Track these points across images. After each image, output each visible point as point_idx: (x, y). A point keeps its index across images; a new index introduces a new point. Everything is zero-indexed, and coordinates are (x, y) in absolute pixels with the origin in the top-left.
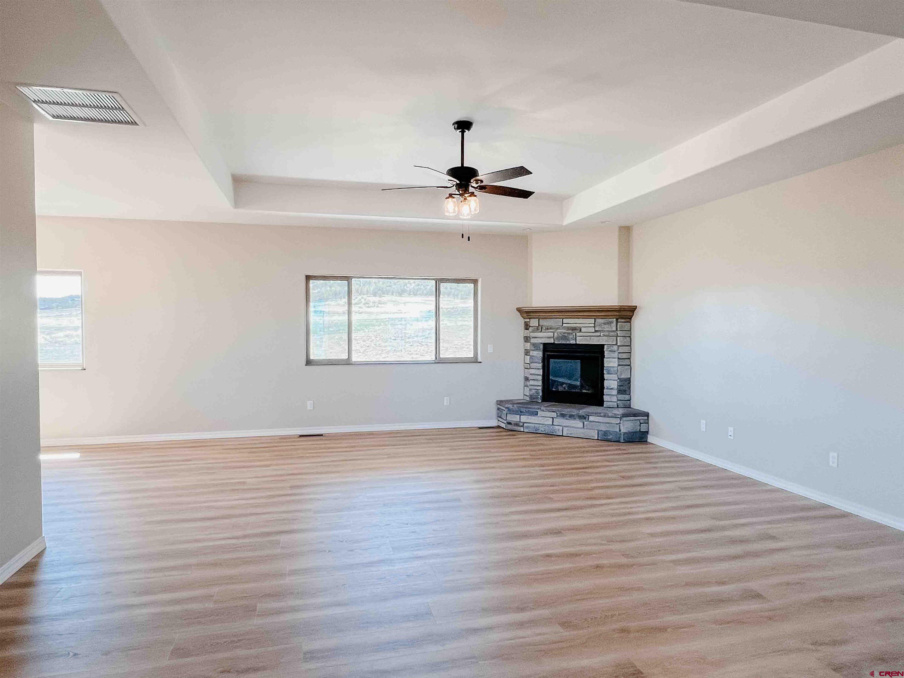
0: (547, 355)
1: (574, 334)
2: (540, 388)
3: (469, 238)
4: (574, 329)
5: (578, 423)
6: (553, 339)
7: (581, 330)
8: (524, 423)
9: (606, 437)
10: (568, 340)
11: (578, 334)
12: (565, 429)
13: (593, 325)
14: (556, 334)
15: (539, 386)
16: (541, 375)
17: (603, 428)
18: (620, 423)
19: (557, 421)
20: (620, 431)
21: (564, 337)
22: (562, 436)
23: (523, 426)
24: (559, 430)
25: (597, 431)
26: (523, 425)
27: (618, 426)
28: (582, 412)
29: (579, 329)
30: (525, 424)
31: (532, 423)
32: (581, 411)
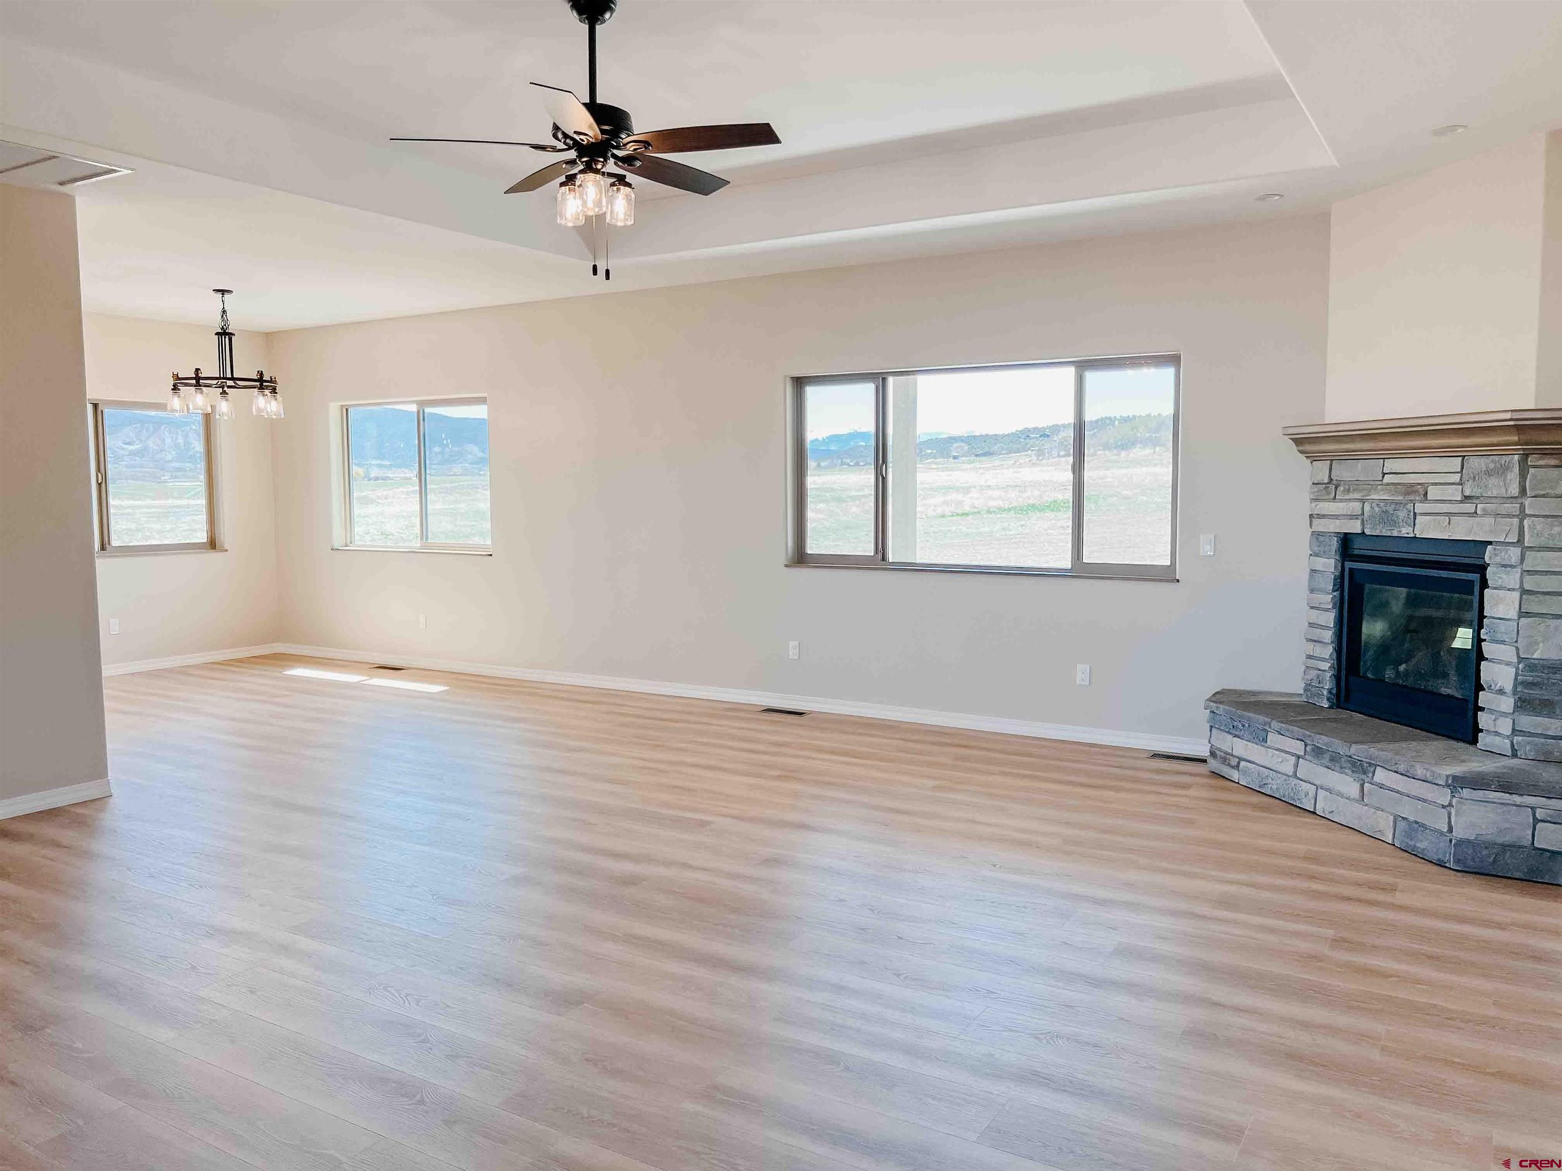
0: (1350, 569)
1: (1410, 506)
2: (1326, 666)
3: (607, 272)
4: (1410, 489)
5: (1348, 784)
6: (1359, 522)
7: (1426, 494)
8: (1241, 759)
9: (1412, 843)
10: (1394, 523)
11: (1420, 508)
12: (1322, 794)
13: (1456, 478)
14: (1367, 507)
15: (1323, 660)
16: (1327, 628)
17: (1408, 811)
18: (1450, 805)
19: (1307, 768)
20: (1450, 830)
21: (1386, 518)
22: (1314, 813)
23: (1237, 767)
24: (1307, 795)
25: (1392, 818)
26: (1239, 763)
27: (1444, 812)
28: (1356, 750)
29: (1422, 491)
30: (1243, 764)
31: (1257, 764)
32: (1354, 748)
